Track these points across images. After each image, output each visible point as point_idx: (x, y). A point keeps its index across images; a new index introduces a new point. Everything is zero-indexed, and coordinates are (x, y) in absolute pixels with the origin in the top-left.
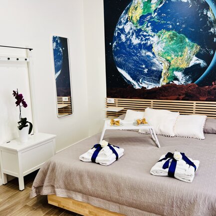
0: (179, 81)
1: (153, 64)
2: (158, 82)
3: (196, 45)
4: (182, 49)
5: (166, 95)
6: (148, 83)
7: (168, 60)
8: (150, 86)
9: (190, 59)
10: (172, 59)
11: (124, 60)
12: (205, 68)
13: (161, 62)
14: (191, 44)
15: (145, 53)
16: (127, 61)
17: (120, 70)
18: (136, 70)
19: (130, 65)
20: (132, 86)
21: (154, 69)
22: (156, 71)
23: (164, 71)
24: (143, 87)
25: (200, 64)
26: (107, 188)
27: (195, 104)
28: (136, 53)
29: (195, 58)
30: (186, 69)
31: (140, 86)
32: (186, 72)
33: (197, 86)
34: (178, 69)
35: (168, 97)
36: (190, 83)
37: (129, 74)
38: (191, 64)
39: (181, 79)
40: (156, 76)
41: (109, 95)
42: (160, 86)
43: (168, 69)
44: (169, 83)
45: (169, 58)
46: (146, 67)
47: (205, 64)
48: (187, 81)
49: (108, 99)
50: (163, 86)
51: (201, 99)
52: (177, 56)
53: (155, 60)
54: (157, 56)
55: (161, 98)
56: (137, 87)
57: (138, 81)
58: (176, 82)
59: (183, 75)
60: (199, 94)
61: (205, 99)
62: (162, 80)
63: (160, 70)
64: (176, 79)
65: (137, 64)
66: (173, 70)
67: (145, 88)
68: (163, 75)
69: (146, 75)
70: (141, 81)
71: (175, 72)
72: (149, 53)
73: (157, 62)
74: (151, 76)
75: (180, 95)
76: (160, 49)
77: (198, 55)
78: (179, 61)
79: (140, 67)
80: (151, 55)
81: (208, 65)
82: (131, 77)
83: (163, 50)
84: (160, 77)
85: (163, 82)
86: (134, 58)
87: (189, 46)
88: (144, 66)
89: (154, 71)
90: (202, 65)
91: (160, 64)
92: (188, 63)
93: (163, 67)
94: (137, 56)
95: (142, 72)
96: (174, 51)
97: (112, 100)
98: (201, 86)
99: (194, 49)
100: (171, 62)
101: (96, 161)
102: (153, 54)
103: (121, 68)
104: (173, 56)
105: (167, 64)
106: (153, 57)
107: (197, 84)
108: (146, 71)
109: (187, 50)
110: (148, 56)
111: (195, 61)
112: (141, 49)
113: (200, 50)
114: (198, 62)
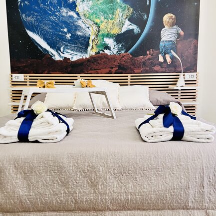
0: (110, 50)
1: (77, 28)
2: (85, 51)
3: (127, 6)
4: (113, 11)
5: (96, 67)
6: (72, 52)
7: (96, 24)
8: (75, 56)
9: (122, 24)
10: (102, 22)
11: (37, 20)
12: (139, 35)
13: (88, 26)
14: (123, 5)
15: (67, 13)
16: (41, 22)
17: (31, 34)
18: (54, 34)
19: (46, 28)
21: (80, 34)
22: (81, 37)
23: (92, 38)
24: (65, 58)
25: (132, 30)
26: (65, 184)
27: (129, 78)
28: (54, 12)
29: (127, 22)
30: (118, 35)
31: (61, 56)
32: (119, 38)
33: (131, 56)
34: (108, 36)
35: (102, 70)
36: (123, 52)
37: (45, 39)
38: (124, 29)
39: (114, 48)
40: (82, 44)
41: (15, 69)
42: (88, 56)
43: (97, 35)
44: (98, 53)
45: (97, 21)
46: (69, 31)
47: (139, 30)
48: (120, 50)
49: (14, 75)
50: (91, 57)
51: (135, 71)
52: (107, 19)
53: (80, 23)
54: (82, 17)
56: (57, 58)
57: (58, 49)
58: (107, 52)
59: (115, 43)
60: (133, 65)
61: (140, 71)
62: (89, 48)
63: (87, 35)
64: (107, 48)
65: (56, 26)
66: (103, 36)
67: (69, 59)
68: (90, 42)
69: (69, 41)
70: (62, 49)
71: (105, 39)
72: (72, 13)
73: (83, 26)
74: (75, 43)
75: (112, 68)
76: (86, 9)
77: (131, 19)
78: (110, 26)
80: (75, 16)
81: (142, 31)
82: (48, 44)
83: (90, 11)
84: (88, 45)
85: (91, 52)
86: (51, 17)
87: (121, 7)
88: (65, 30)
89: (78, 37)
90: (135, 31)
91: (87, 28)
92: (121, 28)
93: (91, 32)
94: (56, 16)
95: (63, 38)
96: (104, 12)
97: (20, 77)
98: (136, 57)
99: (127, 12)
100: (101, 26)
102: (78, 14)
103: (33, 31)
104: (102, 19)
105: (95, 28)
106: (78, 19)
107: (131, 54)
108: (68, 36)
109: (119, 12)
110: (71, 17)
111: (128, 26)
112: (61, 7)
113: (133, 13)
114: (131, 27)
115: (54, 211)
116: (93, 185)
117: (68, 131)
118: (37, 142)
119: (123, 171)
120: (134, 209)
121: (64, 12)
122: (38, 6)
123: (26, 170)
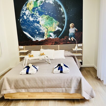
0: (52, 37)
1: (40, 30)
2: (43, 37)
3: (57, 22)
4: (52, 23)
5: (47, 43)
6: (39, 38)
7: (47, 28)
9: (55, 28)
10: (48, 27)
11: (26, 28)
12: (62, 31)
13: (44, 29)
14: (56, 21)
15: (36, 25)
16: (28, 28)
17: (25, 32)
18: (32, 32)
19: (30, 30)
20: (31, 40)
21: (41, 32)
22: (42, 33)
23: (45, 33)
24: (37, 40)
25: (59, 30)
27: (59, 46)
28: (32, 25)
29: (57, 27)
30: (54, 32)
31: (35, 40)
32: (55, 33)
33: (59, 39)
34: (51, 32)
35: (48, 44)
36: (56, 37)
37: (30, 34)
38: (56, 30)
39: (53, 36)
40: (42, 35)
41: (20, 44)
42: (44, 39)
43: (47, 32)
44: (48, 38)
45: (47, 27)
46: (38, 31)
47: (61, 29)
48: (55, 37)
49: (20, 46)
50: (45, 39)
51: (61, 44)
52: (50, 26)
53: (41, 28)
54: (42, 26)
55: (45, 44)
56: (34, 40)
57: (34, 37)
58: (51, 37)
59: (53, 34)
60: (60, 42)
61: (62, 44)
62: (45, 36)
63: (44, 32)
64: (51, 36)
65: (33, 29)
66: (49, 32)
67: (38, 40)
68: (45, 34)
69: (38, 34)
70: (35, 37)
71: (50, 33)
72: (38, 25)
73: (42, 29)
74: (40, 35)
75: (53, 43)
77: (59, 26)
78: (51, 29)
79: (34, 31)
80: (39, 26)
81: (63, 30)
82: (31, 35)
83: (44, 24)
84: (44, 35)
85: (45, 38)
86: (31, 27)
87: (55, 22)
88: (36, 31)
89: (41, 33)
90: (60, 30)
92: (55, 29)
93: (45, 31)
94: (33, 26)
95: (35, 33)
96: (49, 24)
97: (22, 47)
98: (61, 39)
99: (57, 23)
100: (48, 29)
101: (29, 73)
102: (40, 25)
103: (25, 31)
104: (49, 26)
105: (46, 30)
106: (40, 27)
107: (59, 38)
108: (37, 33)
109: (54, 24)
110: (38, 26)
111: (58, 28)
112: (34, 23)
113: (59, 24)
114: (59, 29)
115: (34, 88)
116: (42, 83)
117: (37, 70)
118: (30, 74)
119: (49, 80)
120: (51, 88)
121: (36, 24)
122: (27, 23)
123: (29, 80)
